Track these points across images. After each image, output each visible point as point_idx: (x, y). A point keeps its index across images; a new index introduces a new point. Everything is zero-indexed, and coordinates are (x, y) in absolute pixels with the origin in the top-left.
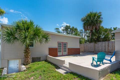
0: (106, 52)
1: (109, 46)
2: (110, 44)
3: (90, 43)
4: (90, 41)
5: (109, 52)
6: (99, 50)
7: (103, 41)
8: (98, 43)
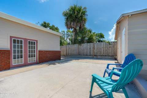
0: (91, 55)
1: (94, 49)
2: (95, 47)
3: (74, 44)
4: (73, 41)
5: (95, 56)
6: (84, 54)
7: (88, 43)
8: (83, 44)
